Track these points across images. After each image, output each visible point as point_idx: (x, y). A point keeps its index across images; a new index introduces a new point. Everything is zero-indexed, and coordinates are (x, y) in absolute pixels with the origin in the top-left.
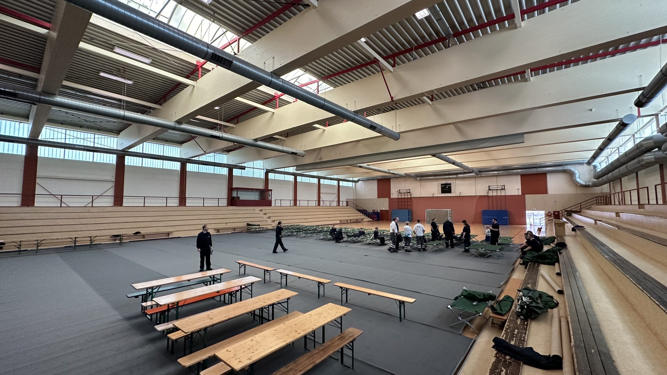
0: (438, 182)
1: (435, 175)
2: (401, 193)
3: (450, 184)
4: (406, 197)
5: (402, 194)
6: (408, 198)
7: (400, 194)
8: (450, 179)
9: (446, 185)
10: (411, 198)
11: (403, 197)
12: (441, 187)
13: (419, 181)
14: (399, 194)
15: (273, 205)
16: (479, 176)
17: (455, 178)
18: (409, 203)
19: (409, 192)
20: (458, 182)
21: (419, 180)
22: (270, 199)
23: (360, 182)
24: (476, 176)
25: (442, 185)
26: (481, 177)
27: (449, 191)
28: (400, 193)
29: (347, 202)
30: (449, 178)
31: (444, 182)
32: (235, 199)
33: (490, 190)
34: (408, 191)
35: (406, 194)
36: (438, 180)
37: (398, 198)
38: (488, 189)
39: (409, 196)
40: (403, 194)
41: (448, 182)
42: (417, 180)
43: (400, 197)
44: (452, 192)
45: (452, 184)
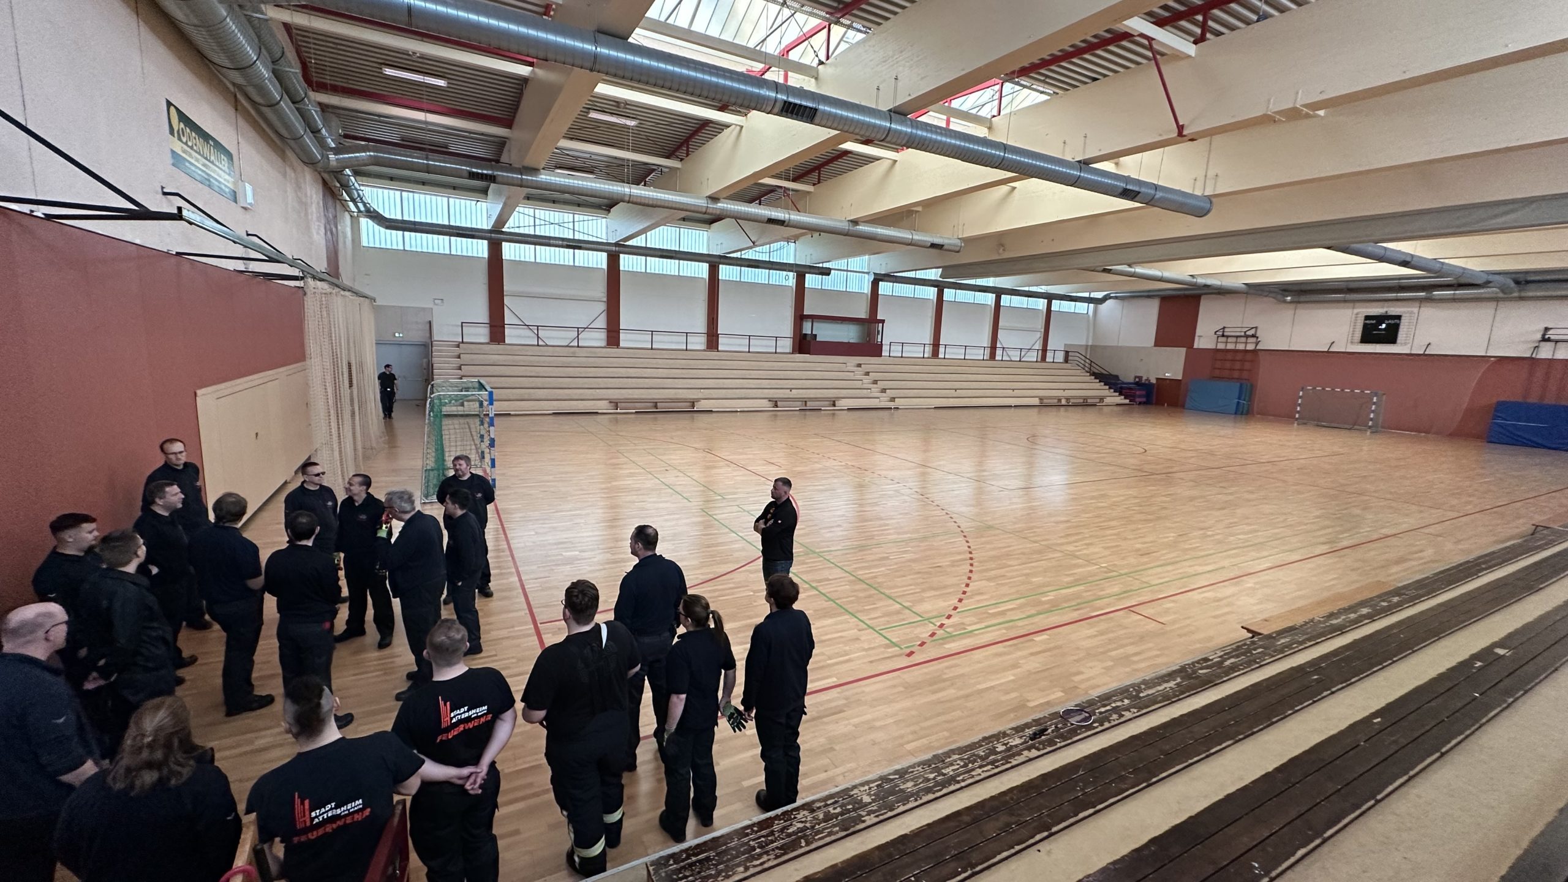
0: (1356, 311)
1: (1350, 290)
2: (1228, 337)
3: (1399, 317)
4: (1241, 347)
5: (1230, 340)
6: (1246, 351)
7: (1224, 339)
8: (1399, 303)
9: (1380, 319)
10: (1255, 352)
11: (1230, 346)
12: (1365, 326)
13: (1293, 306)
14: (1221, 339)
15: (885, 353)
16: (1516, 294)
17: (1421, 300)
18: (1247, 366)
19: (1253, 336)
20: (1428, 312)
21: (1291, 302)
22: (879, 340)
23: (1109, 302)
24: (1501, 295)
25: (1367, 318)
26: (1521, 298)
27: (1391, 336)
28: (1223, 336)
29: (1067, 353)
30: (1397, 300)
31: (1376, 310)
32: (808, 338)
33: (1544, 339)
34: (1250, 333)
35: (1243, 340)
36: (1357, 304)
37: (1217, 351)
38: (1539, 336)
39: (1250, 347)
40: (1234, 340)
41: (1393, 310)
42: (1285, 302)
43: (1221, 346)
44: (1399, 340)
45: (1403, 318)
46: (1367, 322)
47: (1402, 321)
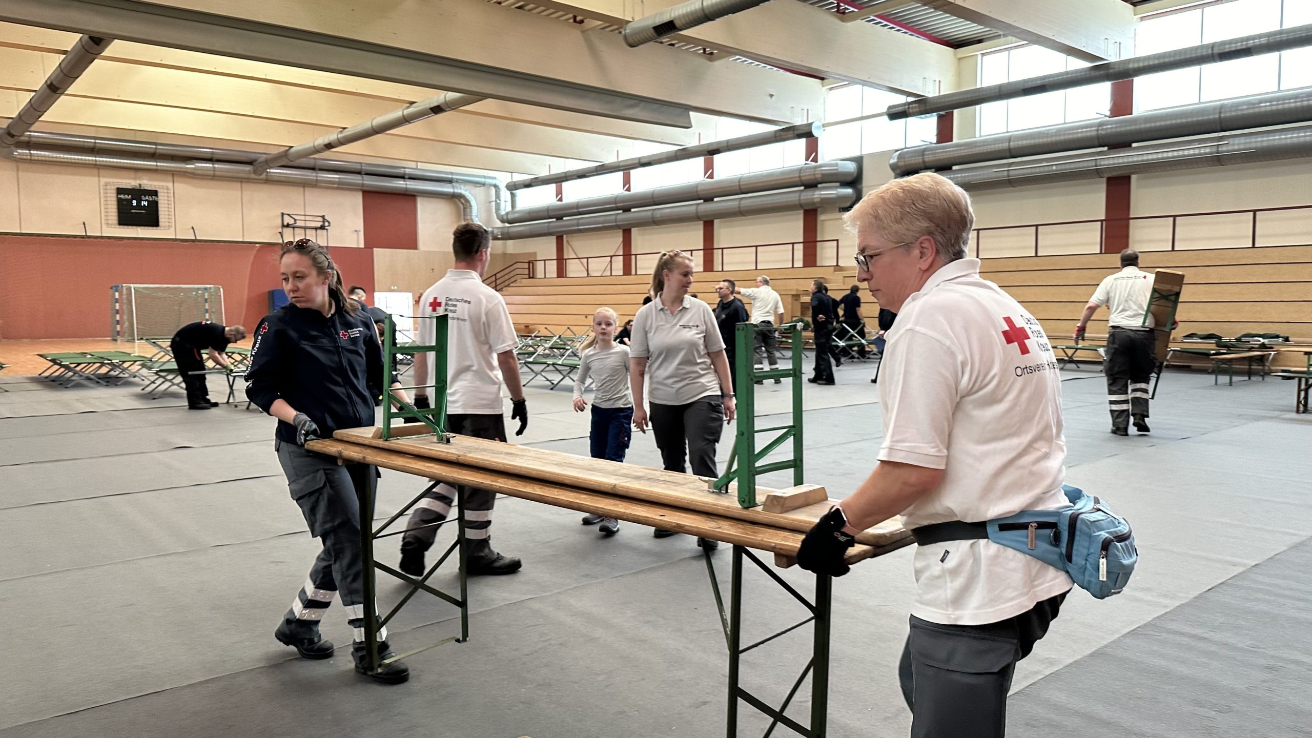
0: (103, 180)
3: (155, 193)
8: (154, 176)
9: (138, 193)
12: (120, 201)
17: (174, 174)
20: (183, 188)
25: (120, 191)
27: (151, 218)
30: (148, 170)
31: (130, 182)
33: (284, 224)
36: (102, 172)
38: (280, 223)
41: (147, 183)
44: (160, 224)
45: (159, 194)
46: (122, 196)
47: (160, 198)
